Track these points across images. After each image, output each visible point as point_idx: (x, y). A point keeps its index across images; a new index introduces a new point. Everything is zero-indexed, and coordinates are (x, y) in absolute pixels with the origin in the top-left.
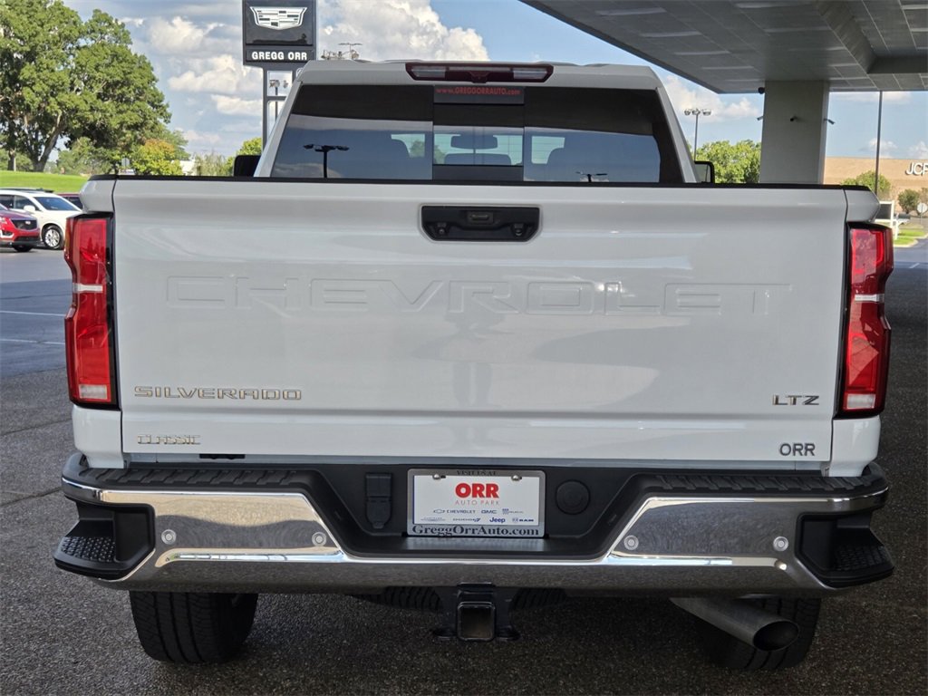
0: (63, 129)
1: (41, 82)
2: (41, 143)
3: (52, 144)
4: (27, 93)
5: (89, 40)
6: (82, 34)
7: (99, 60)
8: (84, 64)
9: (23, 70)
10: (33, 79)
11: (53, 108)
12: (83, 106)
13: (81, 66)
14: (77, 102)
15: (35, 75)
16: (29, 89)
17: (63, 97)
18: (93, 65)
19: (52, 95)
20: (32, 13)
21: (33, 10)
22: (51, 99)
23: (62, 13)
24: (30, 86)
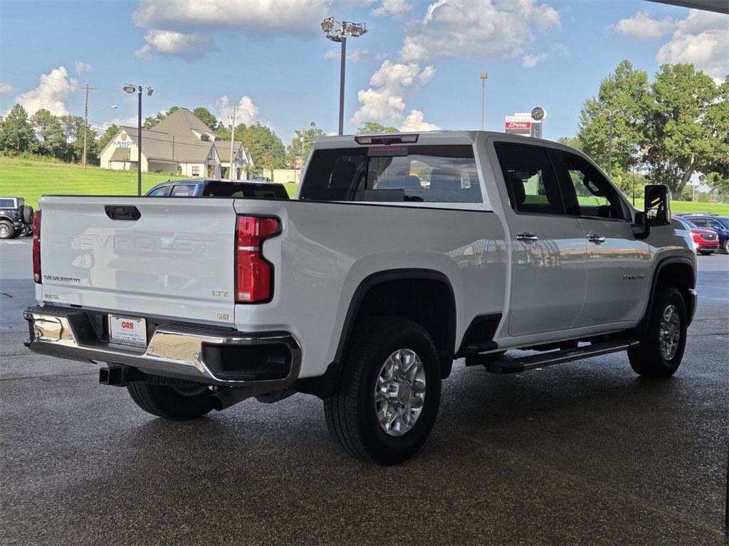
0: (696, 167)
1: (679, 133)
2: (679, 178)
3: (686, 178)
4: (668, 142)
5: (721, 98)
6: (715, 95)
7: (725, 113)
8: (713, 117)
9: (667, 125)
10: (674, 131)
11: (686, 151)
12: (710, 150)
13: (711, 119)
14: (704, 146)
15: (675, 128)
16: (669, 139)
17: (695, 143)
18: (720, 118)
19: (687, 142)
20: (678, 83)
21: (679, 81)
22: (686, 145)
23: (701, 81)
24: (670, 136)
